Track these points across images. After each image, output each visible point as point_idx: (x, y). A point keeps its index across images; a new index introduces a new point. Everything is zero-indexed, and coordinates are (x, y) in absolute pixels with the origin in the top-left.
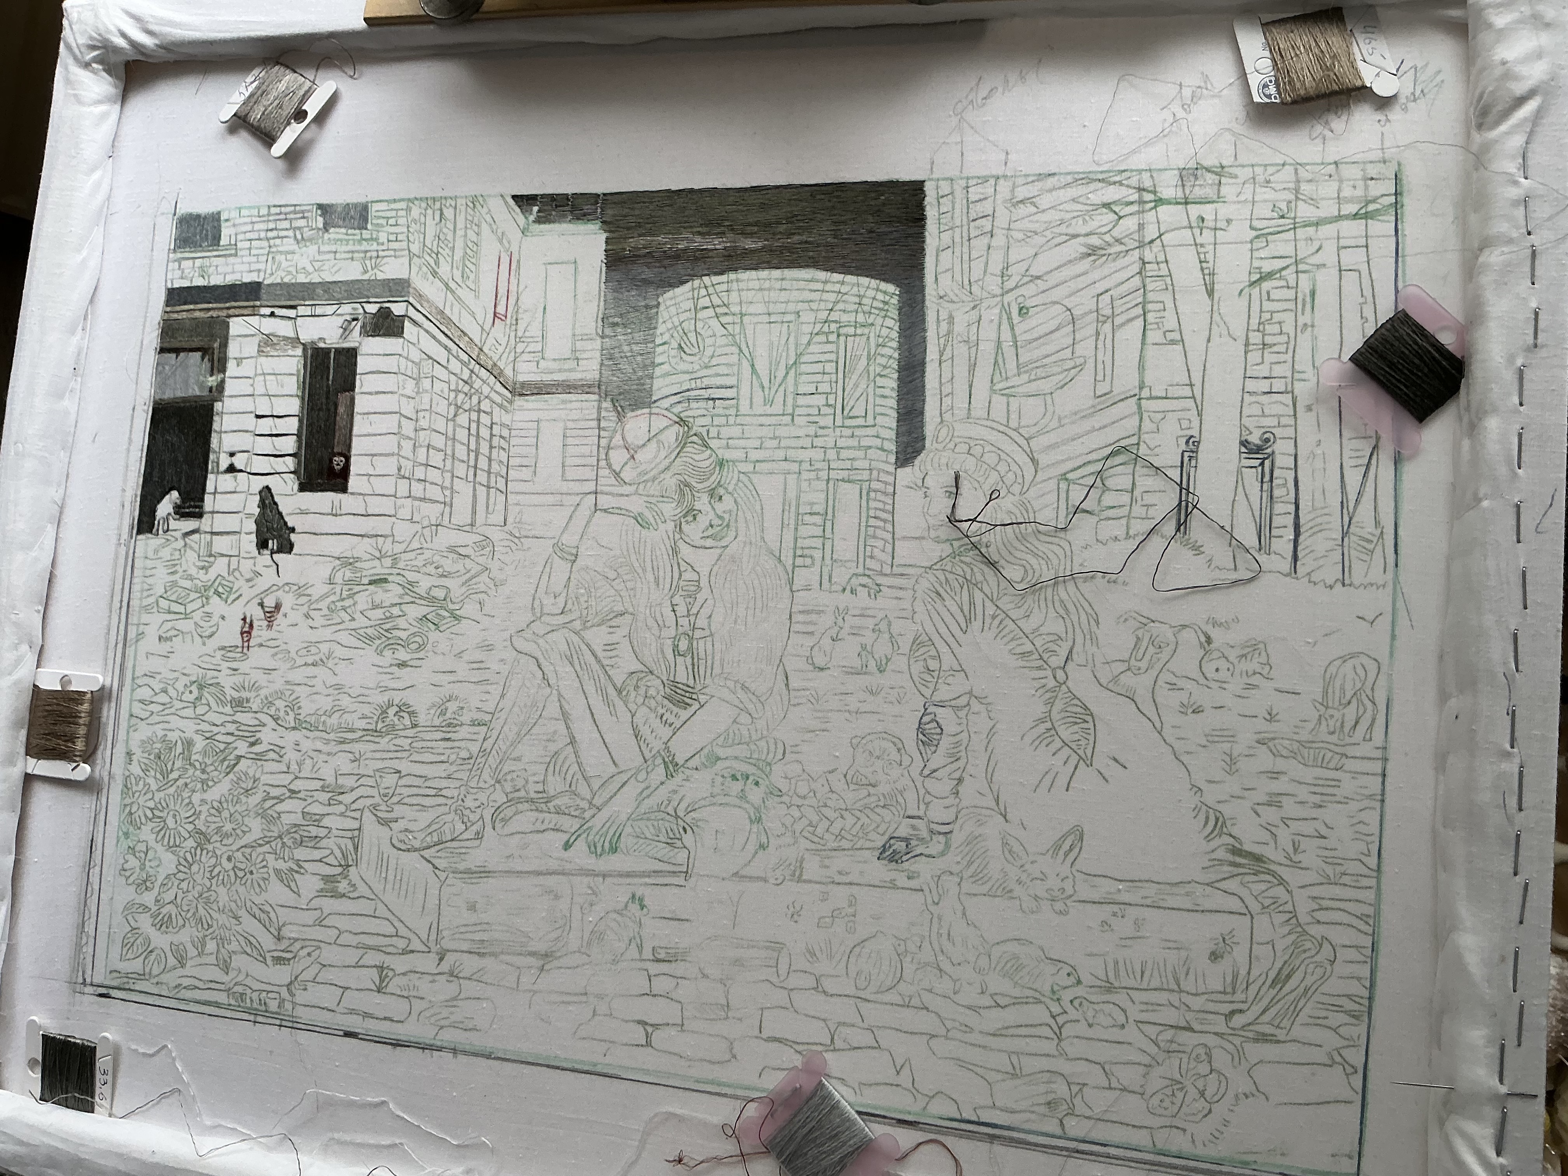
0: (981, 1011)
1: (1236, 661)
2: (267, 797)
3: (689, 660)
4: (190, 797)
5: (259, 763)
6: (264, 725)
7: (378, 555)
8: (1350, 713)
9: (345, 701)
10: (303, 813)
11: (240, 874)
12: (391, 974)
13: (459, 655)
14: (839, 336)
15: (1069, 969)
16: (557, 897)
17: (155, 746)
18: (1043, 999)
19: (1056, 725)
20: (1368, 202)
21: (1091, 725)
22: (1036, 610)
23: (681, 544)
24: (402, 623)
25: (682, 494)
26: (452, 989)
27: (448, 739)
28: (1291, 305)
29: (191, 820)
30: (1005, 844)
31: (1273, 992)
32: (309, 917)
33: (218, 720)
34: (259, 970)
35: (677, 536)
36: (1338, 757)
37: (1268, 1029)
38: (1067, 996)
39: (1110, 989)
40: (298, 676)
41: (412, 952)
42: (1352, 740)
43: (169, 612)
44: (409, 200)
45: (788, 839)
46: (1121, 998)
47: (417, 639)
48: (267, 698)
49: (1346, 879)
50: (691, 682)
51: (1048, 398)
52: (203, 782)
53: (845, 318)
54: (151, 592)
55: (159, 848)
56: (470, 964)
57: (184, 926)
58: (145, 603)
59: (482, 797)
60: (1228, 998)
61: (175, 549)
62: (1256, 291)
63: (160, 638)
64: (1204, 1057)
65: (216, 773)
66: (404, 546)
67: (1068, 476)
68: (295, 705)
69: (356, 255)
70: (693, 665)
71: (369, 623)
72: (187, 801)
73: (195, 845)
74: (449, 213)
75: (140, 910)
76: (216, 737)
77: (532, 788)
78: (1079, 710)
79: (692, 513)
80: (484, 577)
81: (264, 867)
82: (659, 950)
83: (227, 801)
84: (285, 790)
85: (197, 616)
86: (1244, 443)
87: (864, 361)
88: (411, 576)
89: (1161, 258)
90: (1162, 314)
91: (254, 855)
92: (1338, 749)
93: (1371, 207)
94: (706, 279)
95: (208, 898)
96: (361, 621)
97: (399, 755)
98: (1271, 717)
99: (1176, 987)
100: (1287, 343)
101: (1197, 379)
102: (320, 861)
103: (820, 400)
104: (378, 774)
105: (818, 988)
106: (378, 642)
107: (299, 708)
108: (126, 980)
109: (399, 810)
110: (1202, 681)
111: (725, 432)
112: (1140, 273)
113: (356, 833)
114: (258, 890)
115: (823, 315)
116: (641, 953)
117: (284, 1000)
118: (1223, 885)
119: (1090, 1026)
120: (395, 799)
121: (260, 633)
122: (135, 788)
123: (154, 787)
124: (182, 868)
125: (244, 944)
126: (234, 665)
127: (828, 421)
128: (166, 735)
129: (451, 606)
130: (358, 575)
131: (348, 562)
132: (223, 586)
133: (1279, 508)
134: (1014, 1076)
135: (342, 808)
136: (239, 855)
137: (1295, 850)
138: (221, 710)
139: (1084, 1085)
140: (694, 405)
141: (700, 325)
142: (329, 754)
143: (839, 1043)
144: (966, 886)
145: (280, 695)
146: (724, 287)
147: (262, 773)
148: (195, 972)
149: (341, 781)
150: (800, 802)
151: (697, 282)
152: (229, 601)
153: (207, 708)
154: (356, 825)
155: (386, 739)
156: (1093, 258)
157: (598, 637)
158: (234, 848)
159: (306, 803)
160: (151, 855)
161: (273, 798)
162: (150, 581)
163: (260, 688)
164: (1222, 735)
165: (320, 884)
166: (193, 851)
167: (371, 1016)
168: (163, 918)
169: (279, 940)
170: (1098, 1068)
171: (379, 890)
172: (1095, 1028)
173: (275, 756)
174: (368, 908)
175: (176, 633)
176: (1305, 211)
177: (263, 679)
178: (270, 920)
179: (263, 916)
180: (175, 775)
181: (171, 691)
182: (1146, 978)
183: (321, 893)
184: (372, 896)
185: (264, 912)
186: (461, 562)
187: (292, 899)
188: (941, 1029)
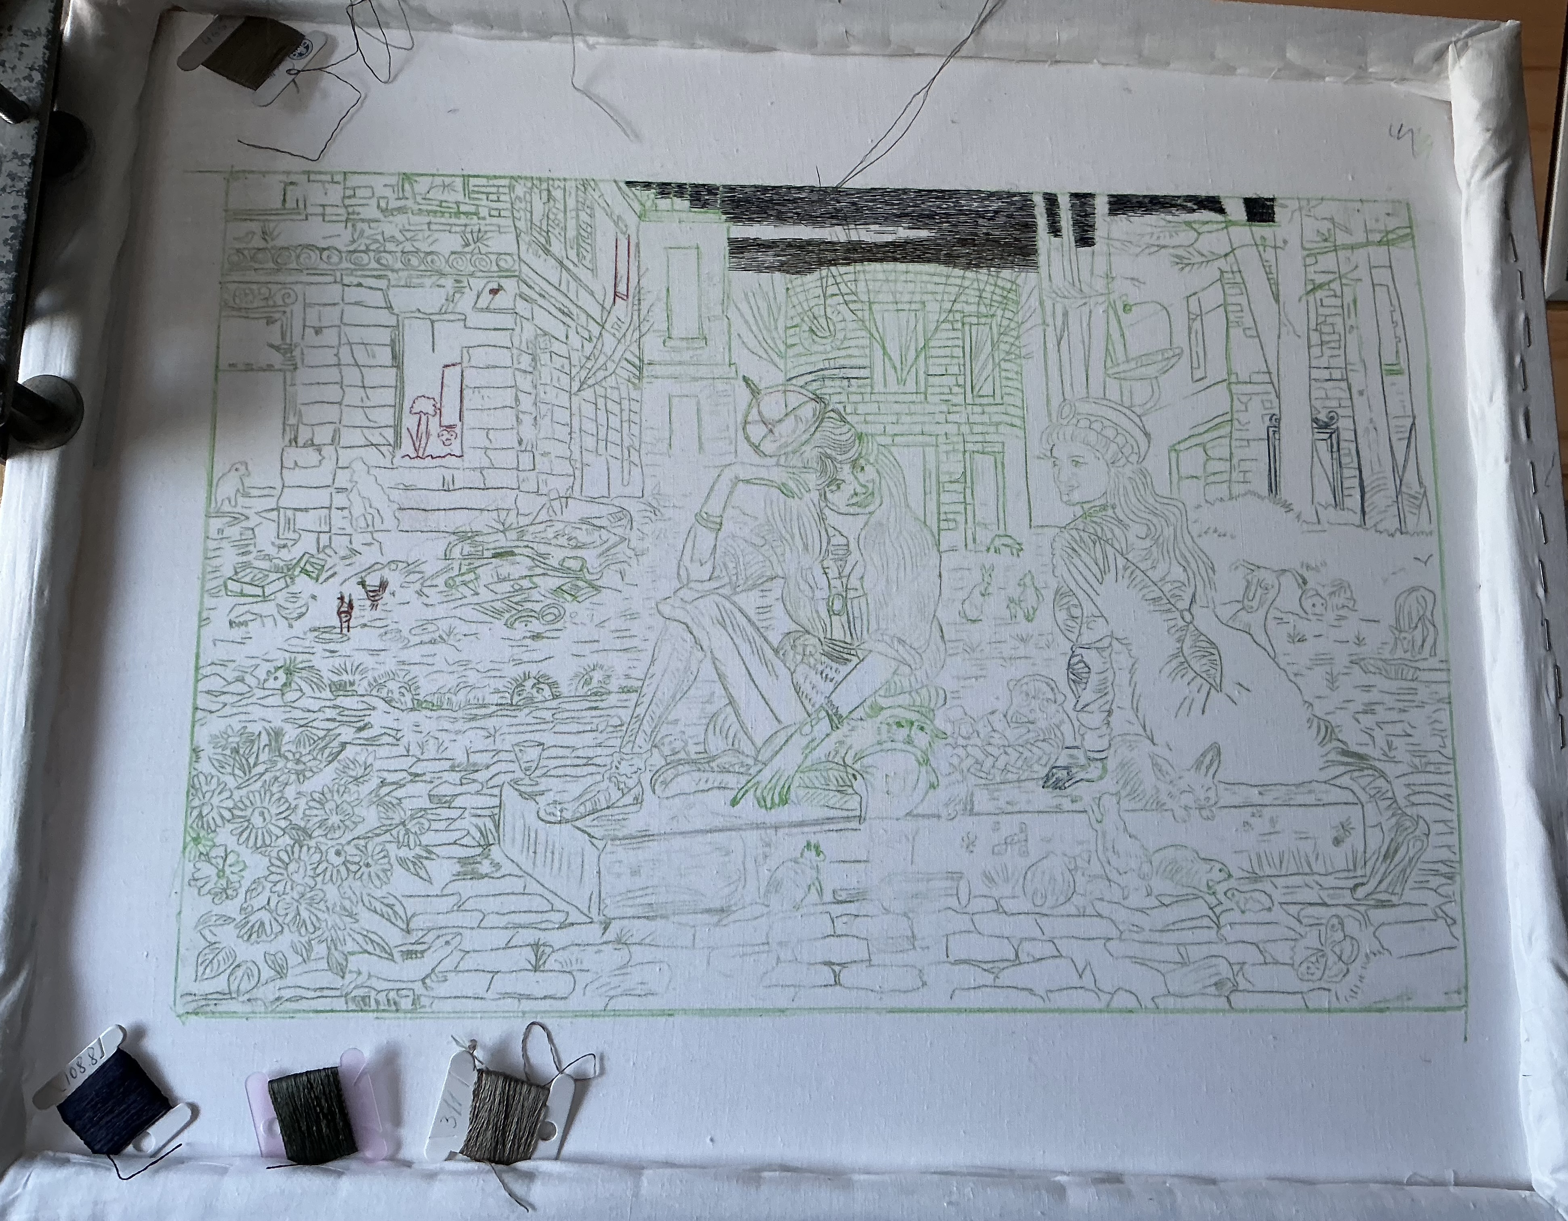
0: (1148, 912)
1: (1327, 598)
2: (384, 783)
3: (844, 618)
4: (281, 791)
5: (370, 748)
6: (374, 708)
7: (501, 528)
8: (1418, 634)
9: (472, 677)
10: (430, 796)
11: (354, 868)
12: (548, 950)
13: (601, 625)
14: (963, 324)
15: (1220, 866)
16: (728, 853)
17: (230, 740)
18: (1201, 894)
19: (1189, 659)
20: (1388, 233)
21: (1217, 658)
23: (827, 511)
24: (533, 595)
26: (619, 957)
27: (596, 708)
28: (1340, 311)
29: (283, 815)
30: (1155, 765)
31: (1384, 866)
32: (445, 904)
33: (315, 705)
34: (384, 969)
35: (823, 504)
36: (1412, 670)
38: (1220, 889)
39: (1255, 878)
40: (412, 655)
41: (573, 924)
42: (1423, 656)
43: (242, 595)
44: (512, 177)
45: (957, 776)
46: (1267, 886)
47: (552, 610)
48: (375, 681)
49: (1431, 768)
50: (848, 640)
51: (1154, 381)
52: (298, 773)
53: (968, 309)
54: (218, 574)
55: (242, 849)
56: (639, 929)
57: (282, 932)
59: (638, 763)
60: (1351, 874)
61: (248, 529)
62: (1311, 299)
63: (231, 624)
64: (1338, 926)
65: (315, 763)
66: (531, 517)
67: (1177, 447)
68: (410, 686)
69: (454, 229)
70: (849, 623)
71: (494, 597)
72: (279, 795)
73: (292, 842)
74: (558, 194)
75: (221, 922)
76: (315, 724)
77: (692, 749)
78: (1204, 644)
79: (836, 483)
80: (623, 546)
81: (384, 857)
82: (840, 893)
83: (331, 791)
84: (405, 774)
85: (281, 597)
86: (1315, 420)
87: (986, 348)
88: (543, 549)
89: (1235, 269)
90: (1240, 314)
91: (370, 847)
92: (1414, 664)
93: (1391, 236)
94: (833, 268)
95: (312, 898)
96: (485, 595)
97: (540, 727)
98: (1360, 641)
99: (1309, 871)
100: (1340, 341)
101: (1273, 368)
102: (455, 843)
103: (950, 380)
104: (517, 749)
105: (999, 909)
106: (507, 615)
107: (418, 688)
108: (204, 1002)
109: (544, 784)
110: (1302, 614)
111: (861, 409)
112: (1220, 279)
113: (496, 811)
114: (377, 883)
115: (948, 305)
116: (821, 896)
117: (419, 997)
118: (1338, 782)
119: (1243, 912)
121: (362, 612)
122: (205, 790)
123: (232, 785)
124: (273, 869)
125: (363, 944)
126: (331, 646)
127: (959, 399)
128: (245, 728)
129: (589, 577)
130: (480, 548)
131: (463, 536)
132: (312, 564)
133: (1347, 473)
134: (1183, 964)
135: (476, 787)
136: (350, 849)
137: (1390, 748)
138: (318, 695)
139: (1244, 963)
140: (828, 383)
141: (829, 310)
142: (457, 732)
143: (1023, 957)
144: (1126, 804)
145: (392, 676)
146: (851, 277)
147: (375, 758)
148: (304, 981)
149: (474, 758)
150: (964, 743)
151: (824, 272)
152: (322, 579)
153: (299, 694)
154: (496, 801)
155: (526, 711)
156: (1180, 266)
157: (749, 601)
158: (343, 841)
159: (432, 785)
160: (231, 859)
161: (393, 783)
162: (216, 562)
163: (366, 670)
164: (1322, 659)
165: (457, 868)
166: (289, 849)
167: (529, 997)
168: (253, 926)
169: (408, 932)
170: (1254, 947)
171: (527, 866)
172: (1247, 913)
173: (390, 740)
174: (517, 885)
175: (252, 617)
176: (1342, 238)
177: (369, 661)
178: (395, 912)
179: (385, 909)
180: (260, 769)
181: (249, 679)
182: (1284, 865)
183: (459, 876)
184: (520, 873)
185: (387, 905)
186: (597, 534)
187: (422, 887)
188: (1116, 933)
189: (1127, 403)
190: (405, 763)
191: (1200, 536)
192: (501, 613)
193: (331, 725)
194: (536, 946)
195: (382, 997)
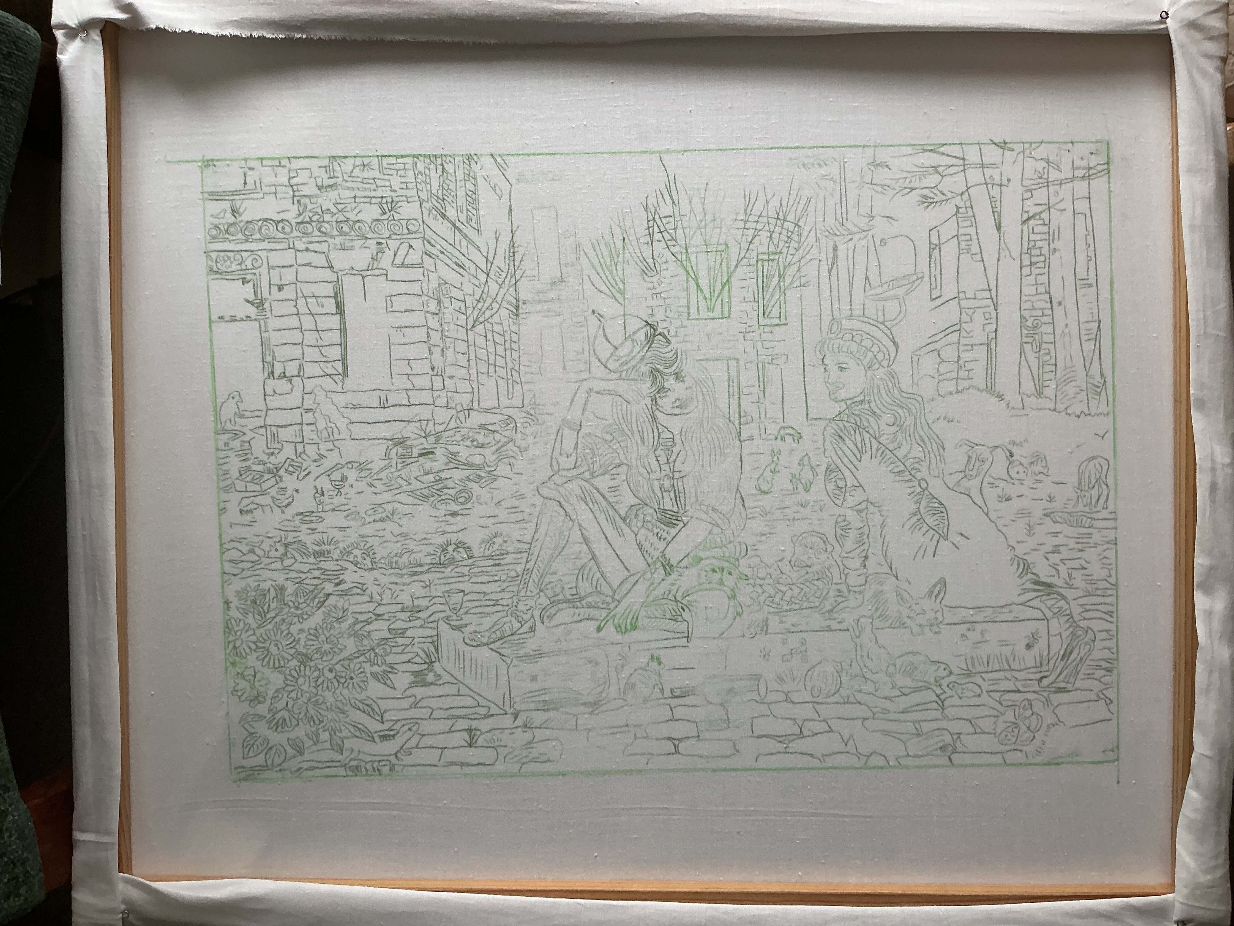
0: (893, 699)
1: (1028, 466)
2: (357, 622)
3: (672, 493)
4: (287, 629)
5: (346, 597)
6: (346, 569)
7: (423, 434)
8: (1095, 492)
9: (412, 545)
10: (389, 630)
11: (343, 680)
12: (478, 733)
13: (498, 504)
14: (757, 261)
15: (943, 666)
16: (597, 664)
17: (249, 594)
18: (931, 686)
20: (1089, 169)
21: (945, 514)
22: (904, 443)
24: (450, 483)
25: (655, 378)
26: (526, 736)
27: (498, 565)
28: (1046, 236)
29: (292, 645)
30: (898, 594)
31: (1063, 663)
32: (405, 704)
33: (305, 568)
34: (369, 747)
35: (654, 408)
36: (1090, 520)
37: (1063, 685)
39: (970, 674)
40: (368, 530)
41: (493, 715)
42: (1098, 509)
43: (247, 490)
44: (414, 156)
45: (756, 606)
46: (977, 679)
47: (463, 494)
48: (344, 549)
49: (1099, 592)
50: (675, 509)
51: (902, 300)
52: (298, 616)
53: (761, 248)
54: (227, 476)
55: (265, 670)
56: (538, 718)
57: (298, 725)
59: (531, 602)
60: (1039, 669)
62: (1025, 227)
63: (241, 511)
64: (1027, 706)
65: (309, 608)
66: (444, 426)
67: (918, 352)
68: (369, 552)
70: (676, 497)
71: (423, 486)
72: (286, 632)
73: (299, 664)
74: (449, 168)
75: (256, 719)
76: (305, 582)
77: (568, 593)
78: (936, 505)
80: (511, 446)
81: (361, 672)
82: (675, 690)
83: (323, 629)
84: (371, 615)
85: (273, 492)
87: (776, 279)
88: (454, 449)
89: (968, 205)
90: (969, 243)
91: (352, 666)
92: (1090, 515)
93: (1091, 172)
95: (316, 701)
96: (416, 484)
97: (461, 579)
98: (1051, 499)
99: (1008, 668)
100: (1045, 261)
101: (993, 286)
102: (409, 662)
104: (446, 595)
105: (788, 699)
106: (432, 499)
107: (374, 553)
108: (251, 771)
109: (467, 619)
110: (1009, 479)
111: (680, 333)
112: (956, 214)
113: (435, 638)
114: (358, 689)
115: (746, 245)
116: (663, 693)
117: (394, 765)
118: (1031, 604)
119: (960, 698)
120: (462, 611)
121: (331, 501)
122: (236, 629)
123: (254, 625)
124: (289, 682)
125: (353, 730)
126: (313, 526)
127: (755, 321)
128: (259, 585)
129: (488, 468)
130: (409, 450)
131: (397, 441)
132: (293, 466)
134: (918, 735)
135: (420, 622)
136: (338, 667)
137: (1070, 579)
138: (306, 560)
139: (961, 733)
141: (655, 253)
142: (404, 585)
143: (805, 732)
144: (877, 623)
145: (357, 546)
147: (350, 604)
148: (315, 756)
149: (416, 603)
150: (761, 582)
152: (301, 477)
153: (293, 560)
154: (434, 632)
155: (450, 568)
156: (926, 204)
158: (334, 662)
159: (390, 622)
160: (259, 676)
161: (363, 622)
162: (225, 467)
163: (338, 542)
164: (1024, 513)
165: (412, 679)
166: (297, 668)
167: (468, 765)
168: (278, 721)
169: (383, 723)
170: (967, 722)
171: (460, 677)
172: (963, 699)
173: (359, 591)
174: (453, 690)
175: (256, 506)
176: (1053, 175)
177: (339, 535)
178: (373, 710)
179: (366, 708)
180: (272, 614)
181: (258, 551)
182: (990, 665)
183: (412, 685)
184: (455, 681)
185: (367, 705)
186: (491, 436)
187: (389, 692)
188: (870, 714)
189: (881, 319)
190: (371, 607)
191: (934, 422)
192: (427, 497)
193: (316, 582)
194: (469, 730)
195: (369, 766)
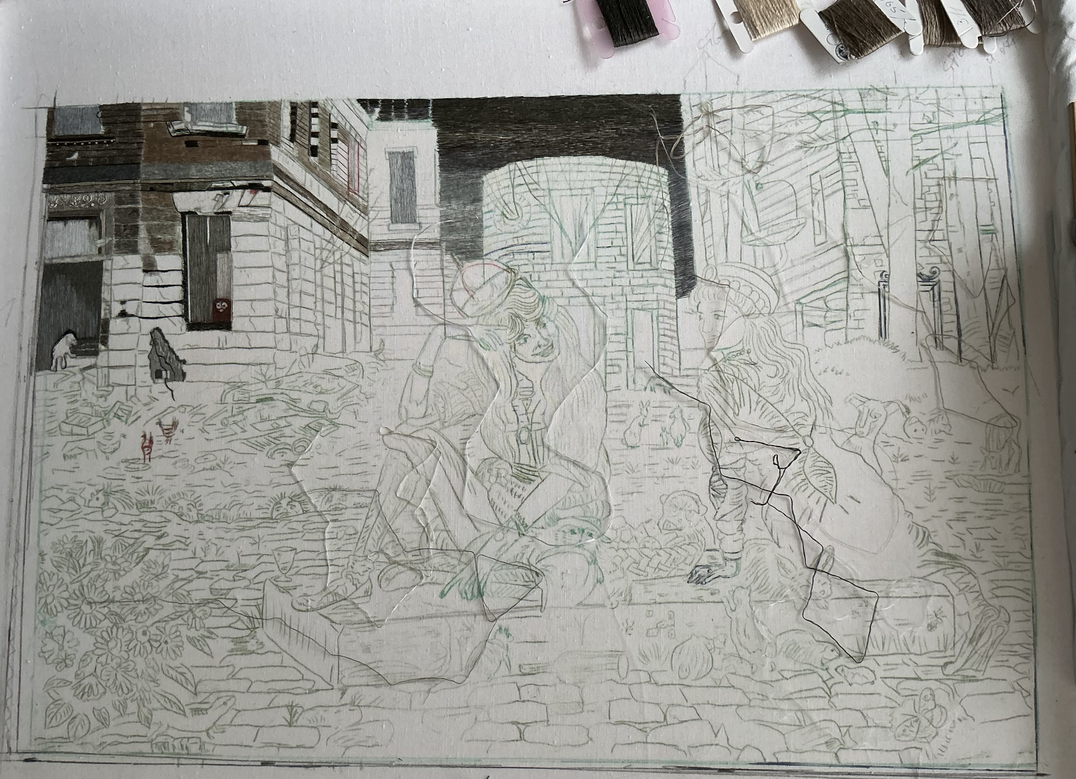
0: (773, 684)
1: (926, 424)
2: (177, 579)
4: (103, 586)
5: (167, 552)
6: (169, 521)
7: (262, 379)
9: (243, 497)
10: (211, 589)
11: (156, 645)
12: (300, 710)
13: (339, 454)
14: (625, 205)
15: (832, 647)
16: (438, 635)
17: (66, 546)
18: (816, 670)
19: (809, 476)
20: (985, 113)
21: (833, 474)
22: (787, 396)
23: (516, 360)
24: (287, 431)
25: (514, 323)
26: (355, 716)
27: (336, 521)
28: (941, 180)
30: (779, 563)
32: (223, 673)
33: (126, 519)
34: (180, 722)
36: (999, 484)
37: (971, 673)
38: (832, 665)
40: (197, 479)
41: (318, 690)
43: (72, 434)
45: (619, 573)
46: (870, 663)
48: (170, 499)
49: (1012, 566)
50: (533, 464)
51: (782, 246)
52: (114, 572)
53: (629, 192)
54: (53, 418)
55: (75, 630)
56: (368, 695)
57: (105, 693)
58: (48, 428)
60: (941, 654)
61: (75, 382)
62: (917, 173)
63: (64, 457)
64: (929, 697)
65: (127, 564)
66: (286, 371)
67: (801, 301)
68: (195, 503)
70: (533, 450)
71: (258, 433)
72: (102, 589)
73: (111, 625)
75: (62, 684)
76: (125, 534)
79: (523, 337)
80: (357, 391)
81: (177, 636)
82: (524, 667)
83: (139, 586)
84: (193, 572)
85: (100, 436)
86: (919, 275)
87: (646, 223)
88: (294, 395)
89: (851, 149)
90: (856, 188)
91: (168, 627)
92: (999, 480)
93: (987, 117)
94: (519, 163)
95: (126, 668)
96: (251, 432)
97: (294, 536)
98: (954, 461)
99: (907, 652)
100: (941, 206)
101: (884, 232)
102: (230, 626)
103: (615, 251)
104: (276, 553)
105: (651, 681)
106: (267, 448)
107: (201, 505)
108: (51, 745)
109: (297, 580)
110: (906, 438)
111: (544, 277)
112: (838, 159)
113: (260, 601)
114: (173, 656)
115: (613, 190)
116: (510, 670)
117: (204, 743)
118: (931, 578)
119: (851, 685)
120: (293, 571)
121: (160, 447)
122: (48, 584)
123: (67, 579)
124: (98, 645)
125: (162, 702)
126: (139, 474)
127: (623, 266)
128: (76, 537)
129: (330, 416)
130: (247, 395)
131: (237, 385)
132: (122, 410)
133: (946, 318)
134: (800, 727)
135: (246, 583)
136: (153, 630)
137: (978, 549)
138: (128, 511)
139: (850, 726)
140: (517, 256)
141: (516, 197)
142: (231, 540)
143: (669, 720)
144: (755, 596)
145: (182, 495)
146: (534, 169)
147: (171, 560)
148: (121, 730)
149: (243, 561)
150: (626, 546)
151: (512, 166)
152: (129, 422)
153: (114, 511)
154: (260, 595)
155: (282, 523)
156: (806, 149)
158: (148, 624)
159: (213, 581)
160: (68, 637)
161: (182, 579)
162: (53, 408)
163: (163, 491)
164: (923, 475)
165: (231, 646)
166: (109, 630)
167: (286, 747)
168: (84, 688)
169: (196, 694)
170: (859, 713)
171: (284, 646)
172: (854, 685)
173: (183, 546)
174: (275, 660)
175: (80, 451)
176: (944, 119)
177: (165, 484)
178: (186, 679)
179: (179, 676)
180: (88, 568)
181: (79, 500)
182: (886, 646)
183: (232, 652)
184: (279, 650)
185: (181, 674)
186: (336, 381)
187: (205, 660)
188: (746, 701)
190: (193, 563)
192: (262, 446)
193: (136, 535)
194: (291, 707)
195: (177, 743)
